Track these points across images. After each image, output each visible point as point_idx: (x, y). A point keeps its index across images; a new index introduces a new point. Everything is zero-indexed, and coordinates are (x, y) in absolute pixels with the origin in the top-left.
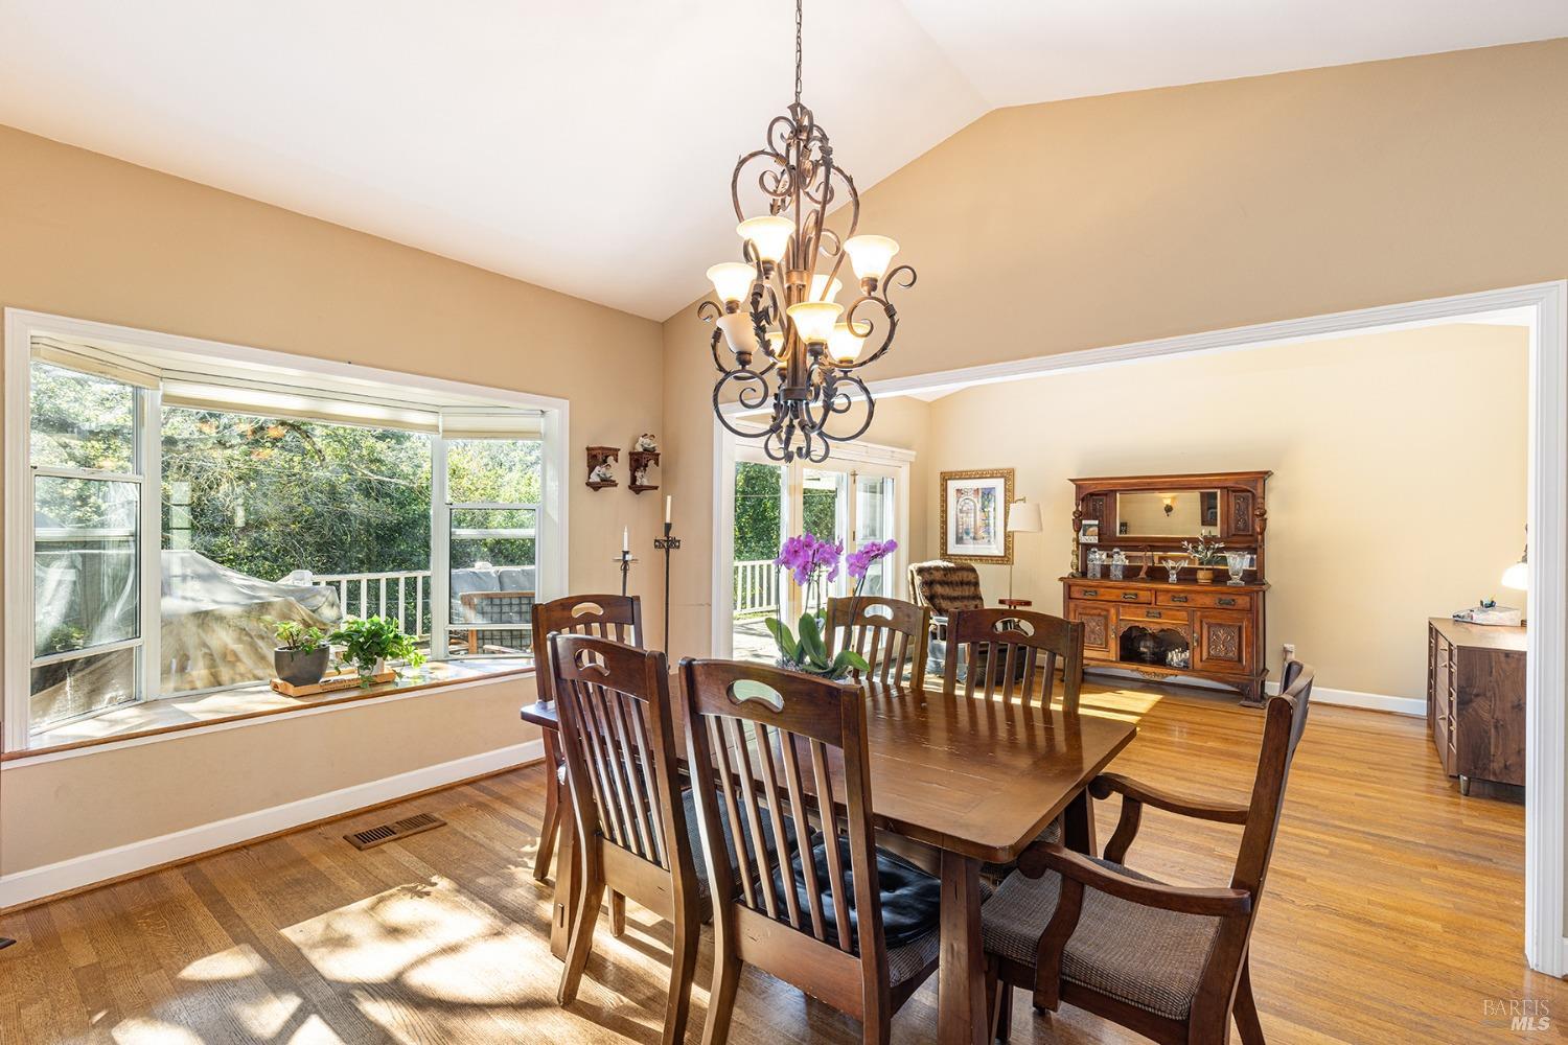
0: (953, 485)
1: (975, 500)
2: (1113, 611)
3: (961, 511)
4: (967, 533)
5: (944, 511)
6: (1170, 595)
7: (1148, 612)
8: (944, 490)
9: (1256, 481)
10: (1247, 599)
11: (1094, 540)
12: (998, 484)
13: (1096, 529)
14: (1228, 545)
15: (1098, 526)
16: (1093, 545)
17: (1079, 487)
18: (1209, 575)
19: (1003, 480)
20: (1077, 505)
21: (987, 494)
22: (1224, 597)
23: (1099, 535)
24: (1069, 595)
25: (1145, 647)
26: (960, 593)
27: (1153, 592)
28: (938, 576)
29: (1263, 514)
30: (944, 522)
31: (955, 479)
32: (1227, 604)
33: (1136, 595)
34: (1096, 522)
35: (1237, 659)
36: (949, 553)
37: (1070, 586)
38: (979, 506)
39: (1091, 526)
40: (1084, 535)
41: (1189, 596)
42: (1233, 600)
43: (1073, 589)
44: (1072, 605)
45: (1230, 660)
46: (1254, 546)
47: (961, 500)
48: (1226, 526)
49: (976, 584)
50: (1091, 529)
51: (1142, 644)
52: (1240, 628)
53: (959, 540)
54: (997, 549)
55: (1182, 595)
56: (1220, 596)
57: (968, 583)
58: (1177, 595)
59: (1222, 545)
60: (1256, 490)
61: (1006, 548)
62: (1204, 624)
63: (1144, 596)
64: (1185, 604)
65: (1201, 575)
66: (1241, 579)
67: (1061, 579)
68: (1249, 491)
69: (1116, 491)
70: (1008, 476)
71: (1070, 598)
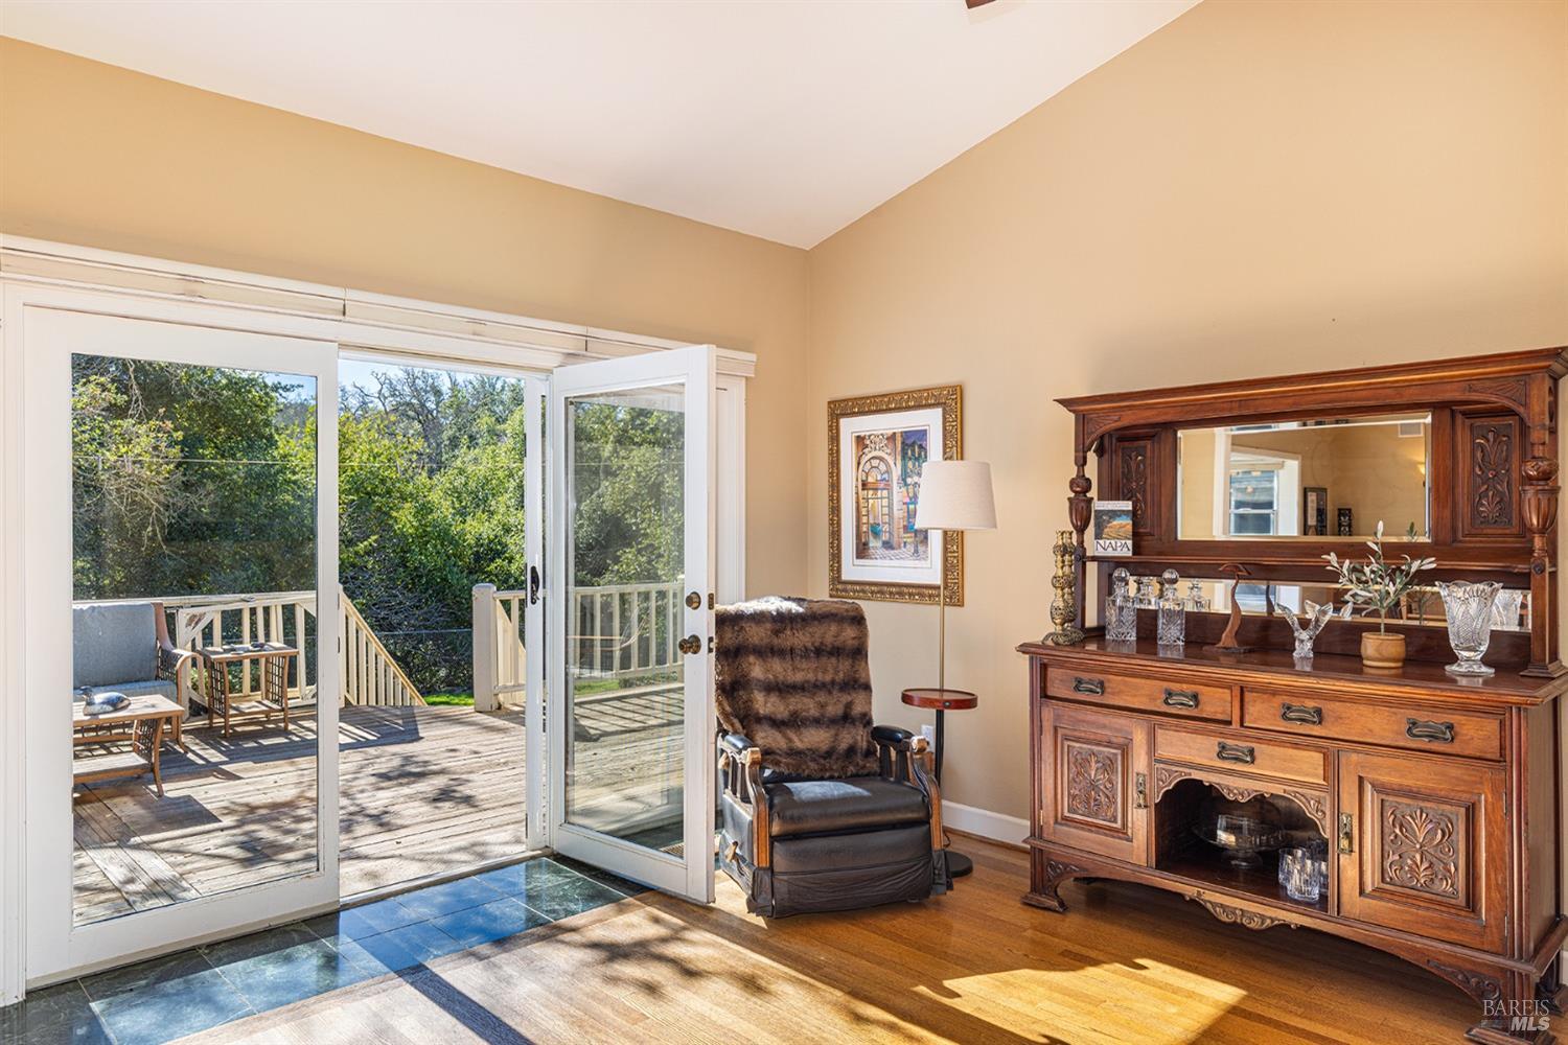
0: (850, 427)
1: (890, 460)
2: (1139, 738)
3: (865, 485)
4: (876, 534)
5: (835, 487)
6: (1279, 700)
7: (1223, 747)
8: (834, 439)
9: (1525, 377)
10: (1491, 726)
11: (1123, 549)
12: (930, 420)
13: (1127, 522)
14: (1448, 564)
15: (1134, 514)
16: (1119, 563)
17: (1082, 421)
18: (1393, 646)
19: (939, 411)
20: (1081, 462)
21: (911, 446)
22: (1422, 716)
23: (1136, 536)
24: (1044, 689)
25: (1229, 829)
26: (811, 676)
27: (1237, 692)
28: (757, 635)
29: (1548, 476)
30: (835, 509)
31: (853, 414)
32: (1433, 737)
33: (1195, 697)
34: (1127, 505)
35: (1461, 899)
36: (844, 577)
37: (1044, 667)
38: (897, 472)
39: (1114, 514)
40: (1098, 536)
41: (1326, 706)
42: (1450, 727)
43: (1052, 673)
44: (1048, 714)
45: (1440, 902)
46: (1521, 567)
47: (865, 459)
48: (1447, 513)
49: (859, 652)
50: (1116, 522)
51: (1222, 821)
52: (1471, 812)
53: (862, 551)
54: (928, 570)
55: (1310, 704)
56: (1412, 714)
57: (837, 652)
58: (1296, 703)
59: (1429, 564)
60: (1525, 405)
61: (948, 568)
62: (1368, 788)
63: (1216, 702)
64: (1316, 730)
65: (1371, 645)
66: (1485, 661)
67: (1024, 648)
68: (1511, 412)
69: (1171, 427)
70: (950, 400)
71: (1045, 695)
